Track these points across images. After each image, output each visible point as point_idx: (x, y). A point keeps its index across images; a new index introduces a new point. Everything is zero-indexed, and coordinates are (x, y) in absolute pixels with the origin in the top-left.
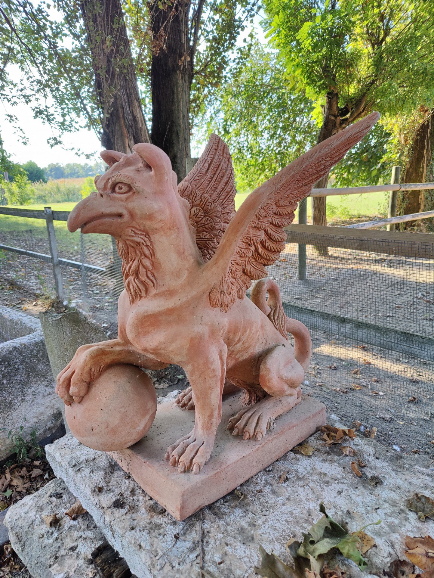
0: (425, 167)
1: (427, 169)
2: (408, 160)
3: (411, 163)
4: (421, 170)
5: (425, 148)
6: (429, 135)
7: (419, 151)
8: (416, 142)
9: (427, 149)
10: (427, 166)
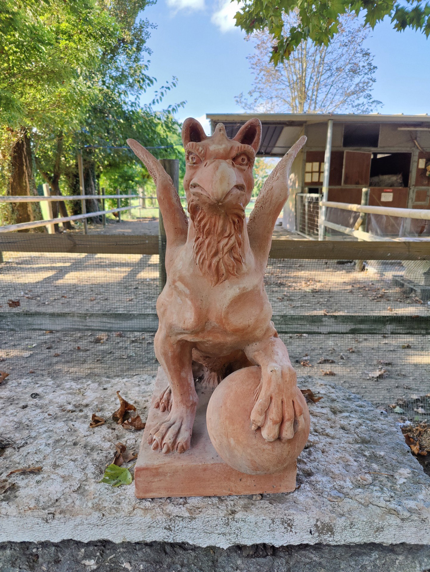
0: (28, 182)
1: (29, 184)
2: (10, 174)
3: (13, 177)
4: (24, 184)
5: (24, 165)
6: (25, 153)
7: (19, 168)
8: (14, 158)
9: (26, 166)
10: (29, 181)
